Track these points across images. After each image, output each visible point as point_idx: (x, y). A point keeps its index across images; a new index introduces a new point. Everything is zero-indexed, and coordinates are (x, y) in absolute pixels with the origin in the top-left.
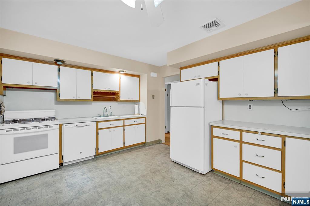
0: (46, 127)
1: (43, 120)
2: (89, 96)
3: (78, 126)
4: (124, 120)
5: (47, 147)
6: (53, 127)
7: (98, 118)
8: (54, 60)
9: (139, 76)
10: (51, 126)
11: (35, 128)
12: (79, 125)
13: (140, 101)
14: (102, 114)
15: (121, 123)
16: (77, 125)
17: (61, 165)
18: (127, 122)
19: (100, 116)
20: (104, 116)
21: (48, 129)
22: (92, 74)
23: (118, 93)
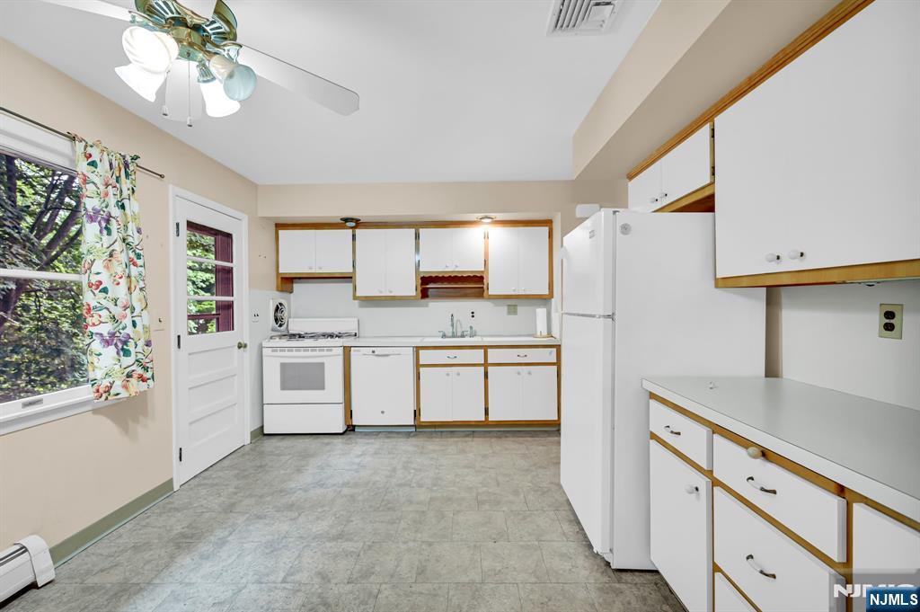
0: (321, 348)
1: (331, 336)
2: (410, 288)
3: (376, 353)
4: (485, 348)
5: (323, 388)
6: (331, 350)
7: (441, 339)
8: (341, 219)
9: (548, 223)
10: (329, 348)
11: (306, 348)
12: (378, 351)
13: (551, 295)
14: (449, 331)
15: (478, 356)
16: (373, 352)
17: (351, 428)
18: (494, 356)
19: (444, 336)
20: (453, 336)
21: (325, 353)
22: (417, 236)
23: (482, 278)
